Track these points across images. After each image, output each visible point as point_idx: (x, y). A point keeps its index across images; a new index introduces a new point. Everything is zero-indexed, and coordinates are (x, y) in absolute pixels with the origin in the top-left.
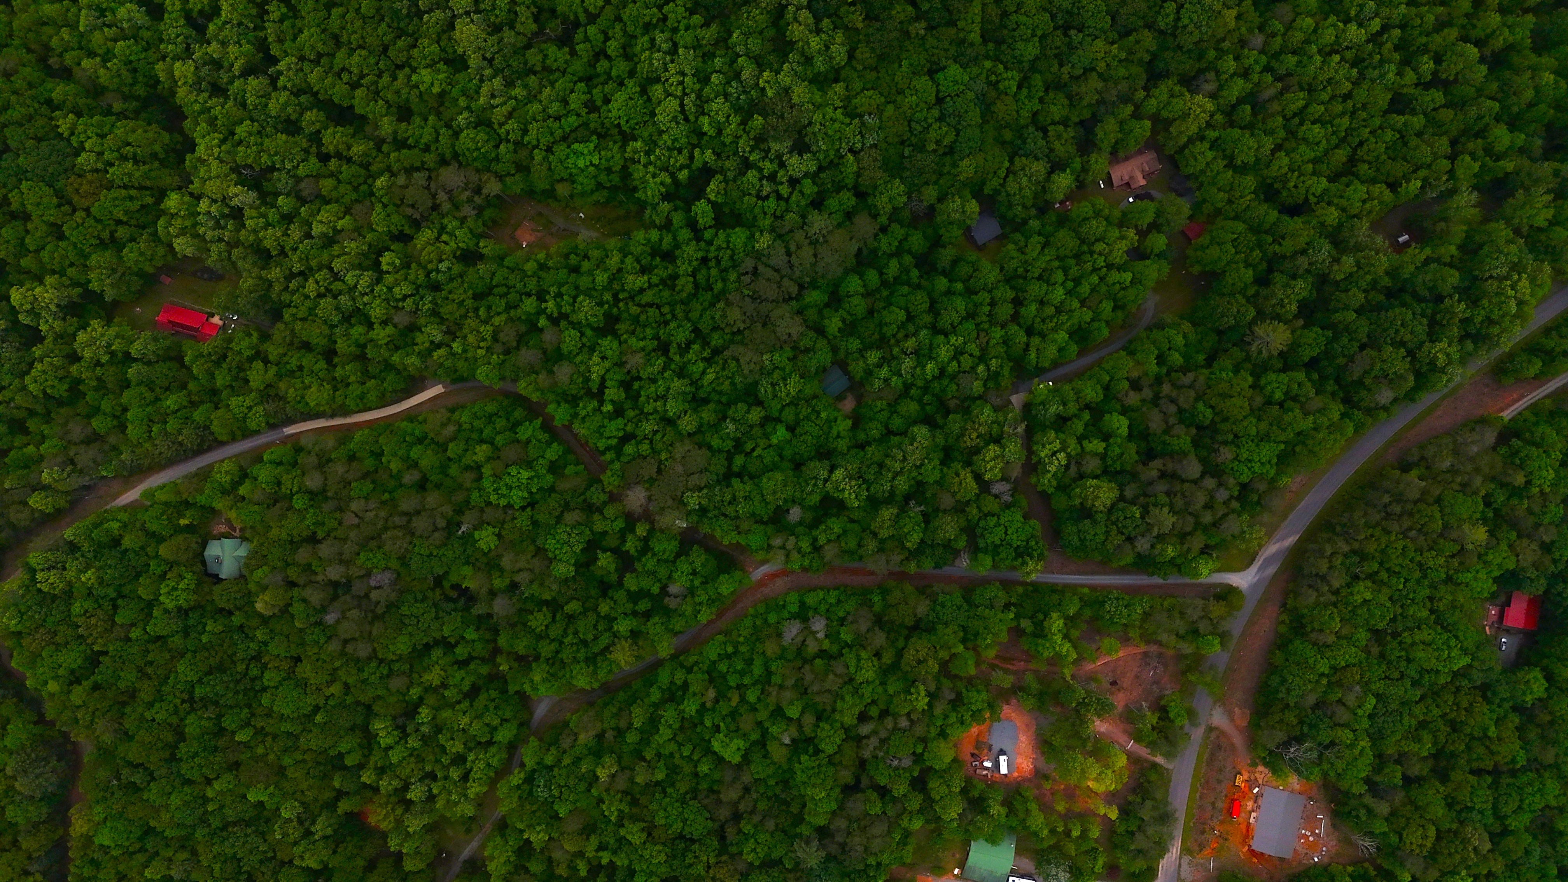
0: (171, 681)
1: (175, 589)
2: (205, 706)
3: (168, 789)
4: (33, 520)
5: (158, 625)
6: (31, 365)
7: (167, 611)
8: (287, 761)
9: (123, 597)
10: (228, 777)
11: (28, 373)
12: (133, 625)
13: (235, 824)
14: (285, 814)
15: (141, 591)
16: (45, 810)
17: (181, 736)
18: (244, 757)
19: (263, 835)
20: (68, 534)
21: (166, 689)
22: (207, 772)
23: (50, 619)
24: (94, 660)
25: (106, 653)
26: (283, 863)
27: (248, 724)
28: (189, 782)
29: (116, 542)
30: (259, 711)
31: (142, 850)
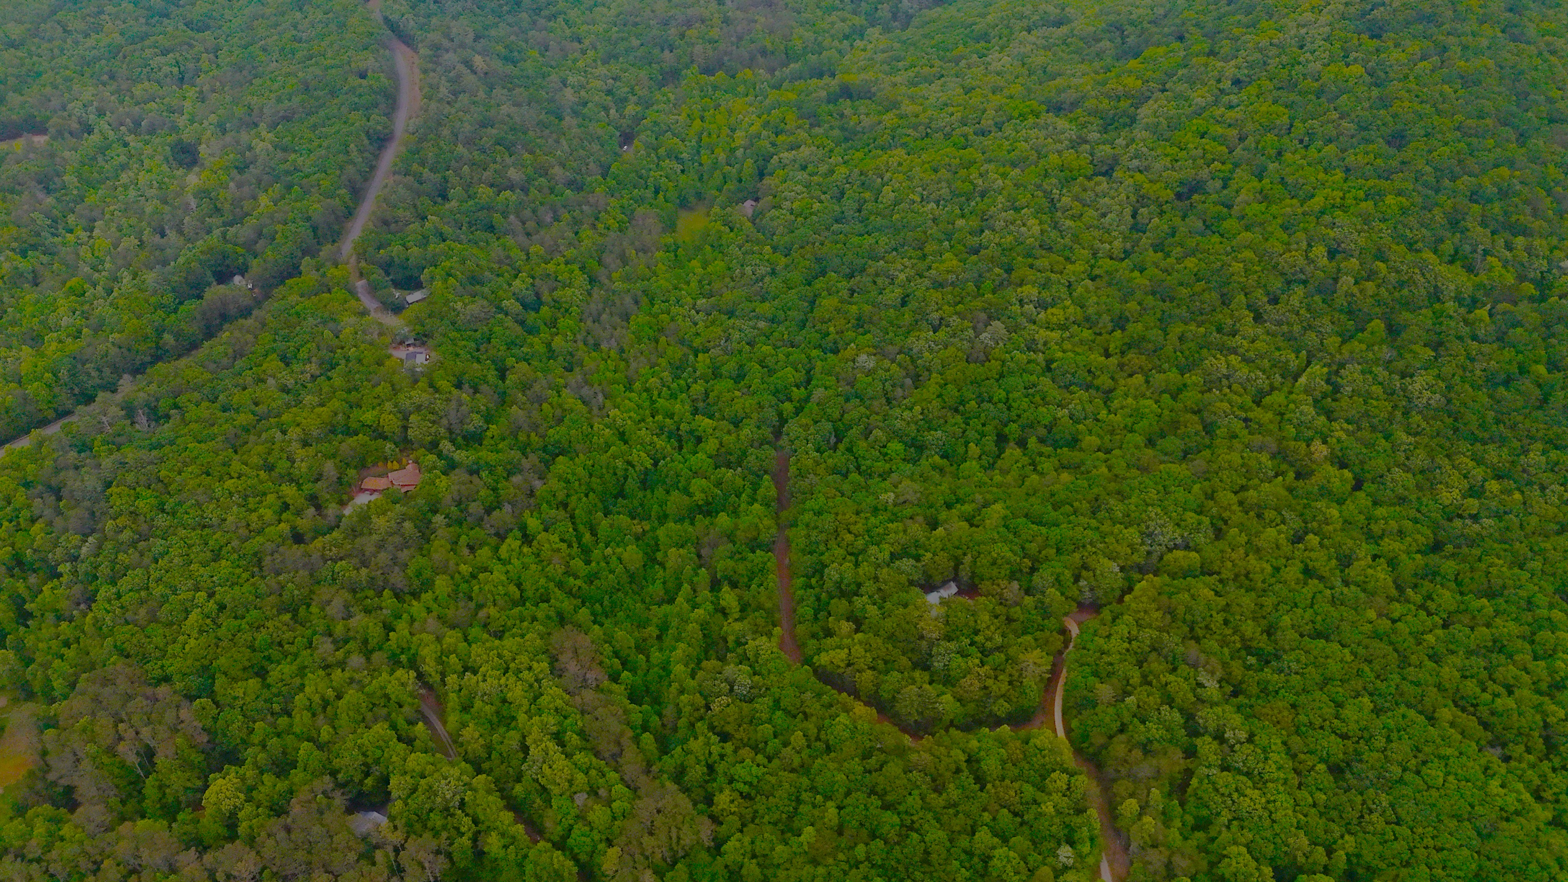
0: (934, 822)
1: (1009, 861)
2: (900, 835)
3: (852, 777)
4: (1115, 795)
5: (984, 836)
6: (1257, 860)
7: (994, 848)
8: (821, 870)
9: (1021, 824)
10: (835, 821)
11: (1249, 852)
12: (994, 819)
13: (796, 809)
14: (780, 848)
15: (1019, 838)
16: (885, 695)
17: (886, 807)
18: (844, 842)
19: (775, 824)
20: (1093, 812)
21: (929, 816)
22: (847, 810)
23: (1027, 766)
24: (981, 780)
25: (982, 790)
26: (744, 825)
27: (868, 859)
28: (848, 794)
29: (1071, 843)
30: (873, 871)
31: (818, 739)
